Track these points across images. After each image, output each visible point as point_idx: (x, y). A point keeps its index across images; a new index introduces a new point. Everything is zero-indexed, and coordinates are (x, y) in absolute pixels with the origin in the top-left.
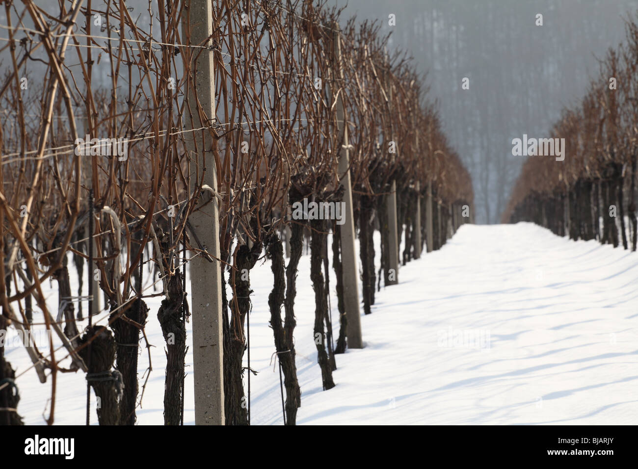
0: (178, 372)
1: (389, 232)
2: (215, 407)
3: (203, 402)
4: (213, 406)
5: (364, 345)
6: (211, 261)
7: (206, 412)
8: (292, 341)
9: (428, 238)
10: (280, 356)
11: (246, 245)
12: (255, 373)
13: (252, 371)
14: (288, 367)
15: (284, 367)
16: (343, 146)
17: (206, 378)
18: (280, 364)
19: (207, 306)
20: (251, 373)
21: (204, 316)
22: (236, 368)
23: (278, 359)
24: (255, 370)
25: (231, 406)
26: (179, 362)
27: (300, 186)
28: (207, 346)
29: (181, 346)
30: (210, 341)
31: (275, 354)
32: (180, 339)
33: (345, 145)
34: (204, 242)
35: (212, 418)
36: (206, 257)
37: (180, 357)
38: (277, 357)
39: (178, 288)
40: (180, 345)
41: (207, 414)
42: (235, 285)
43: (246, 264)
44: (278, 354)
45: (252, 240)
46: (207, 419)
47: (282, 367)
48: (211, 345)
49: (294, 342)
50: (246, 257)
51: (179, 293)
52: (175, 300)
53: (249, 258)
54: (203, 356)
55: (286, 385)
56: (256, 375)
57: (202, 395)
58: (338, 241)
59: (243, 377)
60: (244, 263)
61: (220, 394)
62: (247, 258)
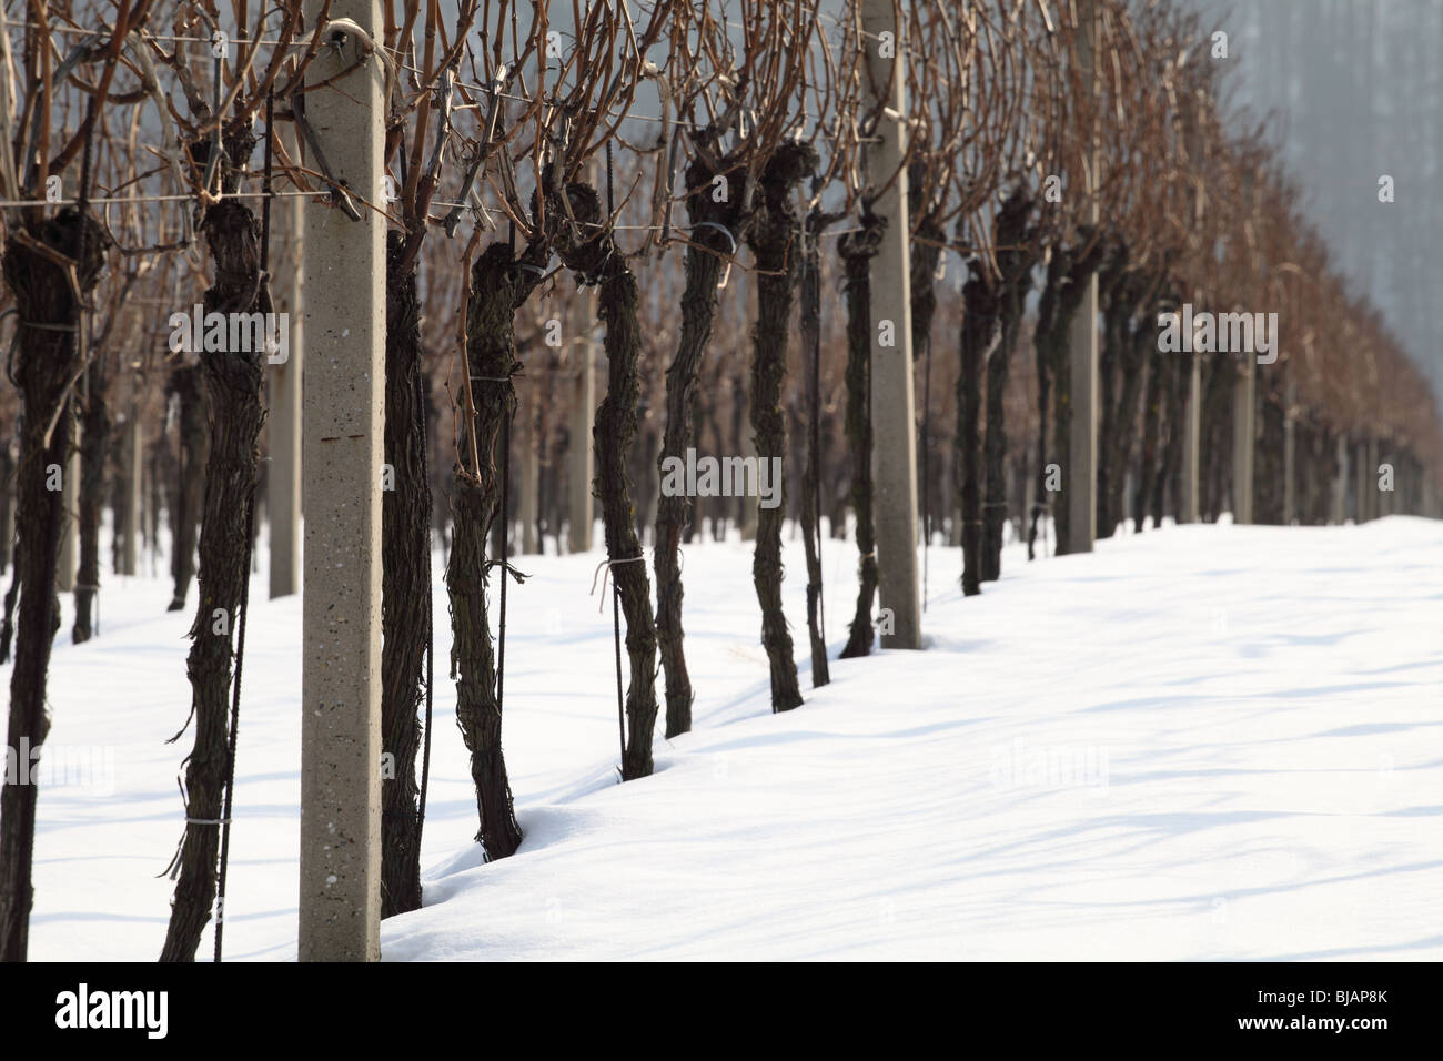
0: (239, 473)
1: (1071, 413)
2: (353, 594)
3: (324, 580)
4: (350, 591)
5: (923, 644)
6: (355, 218)
7: (332, 606)
8: (676, 562)
9: (1238, 492)
10: (616, 569)
11: (508, 242)
12: (519, 577)
13: (510, 570)
14: (636, 601)
15: (626, 601)
16: (888, 110)
17: (334, 519)
18: (616, 592)
19: (344, 335)
20: (510, 578)
21: (336, 362)
22: (470, 559)
23: (611, 578)
24: (519, 570)
25: (421, 620)
26: (241, 447)
27: (716, 157)
28: (338, 438)
29: (247, 407)
30: (348, 426)
31: (607, 565)
32: (245, 387)
33: (895, 108)
34: (342, 172)
35: (346, 622)
36: (342, 208)
37: (244, 434)
38: (610, 573)
39: (245, 260)
40: (244, 405)
41: (333, 612)
42: (466, 338)
43: (502, 290)
44: (611, 566)
45: (523, 232)
46: (332, 623)
47: (623, 601)
48: (350, 437)
49: (679, 565)
50: (504, 273)
51: (247, 271)
52: (238, 290)
53: (511, 278)
54: (329, 463)
55: (631, 650)
56: (523, 582)
57: (323, 562)
58: (862, 363)
59: (486, 584)
60: (499, 287)
61: (368, 561)
62: (506, 276)
